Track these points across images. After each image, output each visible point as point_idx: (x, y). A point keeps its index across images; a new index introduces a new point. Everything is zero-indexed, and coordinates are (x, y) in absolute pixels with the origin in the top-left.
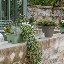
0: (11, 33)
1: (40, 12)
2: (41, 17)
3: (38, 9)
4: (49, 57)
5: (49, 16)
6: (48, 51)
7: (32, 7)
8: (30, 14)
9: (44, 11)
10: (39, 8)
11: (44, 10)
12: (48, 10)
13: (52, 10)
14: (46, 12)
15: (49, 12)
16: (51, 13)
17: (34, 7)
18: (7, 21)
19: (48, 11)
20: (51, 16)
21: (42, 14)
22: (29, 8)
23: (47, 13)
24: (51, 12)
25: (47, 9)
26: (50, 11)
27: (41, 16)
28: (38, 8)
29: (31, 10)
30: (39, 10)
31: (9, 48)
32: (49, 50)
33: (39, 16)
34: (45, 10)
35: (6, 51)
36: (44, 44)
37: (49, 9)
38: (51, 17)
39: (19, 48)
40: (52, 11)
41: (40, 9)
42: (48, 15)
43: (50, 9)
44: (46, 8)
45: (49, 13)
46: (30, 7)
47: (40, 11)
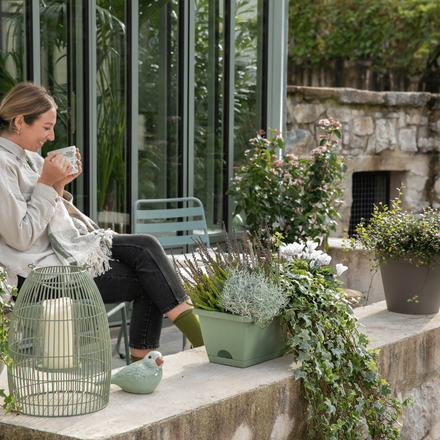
0: (229, 312)
1: (357, 130)
2: (362, 157)
3: (346, 110)
4: (428, 433)
5: (408, 152)
6: (423, 397)
7: (308, 101)
8: (299, 138)
9: (381, 122)
10: (354, 105)
11: (377, 115)
12: (401, 115)
13: (424, 115)
14: (392, 126)
15: (408, 126)
16: (423, 132)
17: (323, 100)
18: (177, 199)
19: (402, 123)
20: (419, 151)
21: (369, 136)
22: (294, 104)
23: (398, 129)
24: (419, 126)
25: (397, 108)
26: (415, 118)
27: (364, 149)
28: (343, 104)
29: (308, 116)
30: (349, 115)
31: (219, 404)
32: (426, 391)
33: (350, 148)
34: (385, 116)
35: (205, 421)
36: (401, 364)
37: (406, 107)
38: (420, 157)
39: (273, 399)
40: (425, 120)
41: (355, 112)
42: (405, 145)
43: (417, 107)
44: (393, 102)
45: (409, 131)
46: (298, 99)
47: (357, 122)
